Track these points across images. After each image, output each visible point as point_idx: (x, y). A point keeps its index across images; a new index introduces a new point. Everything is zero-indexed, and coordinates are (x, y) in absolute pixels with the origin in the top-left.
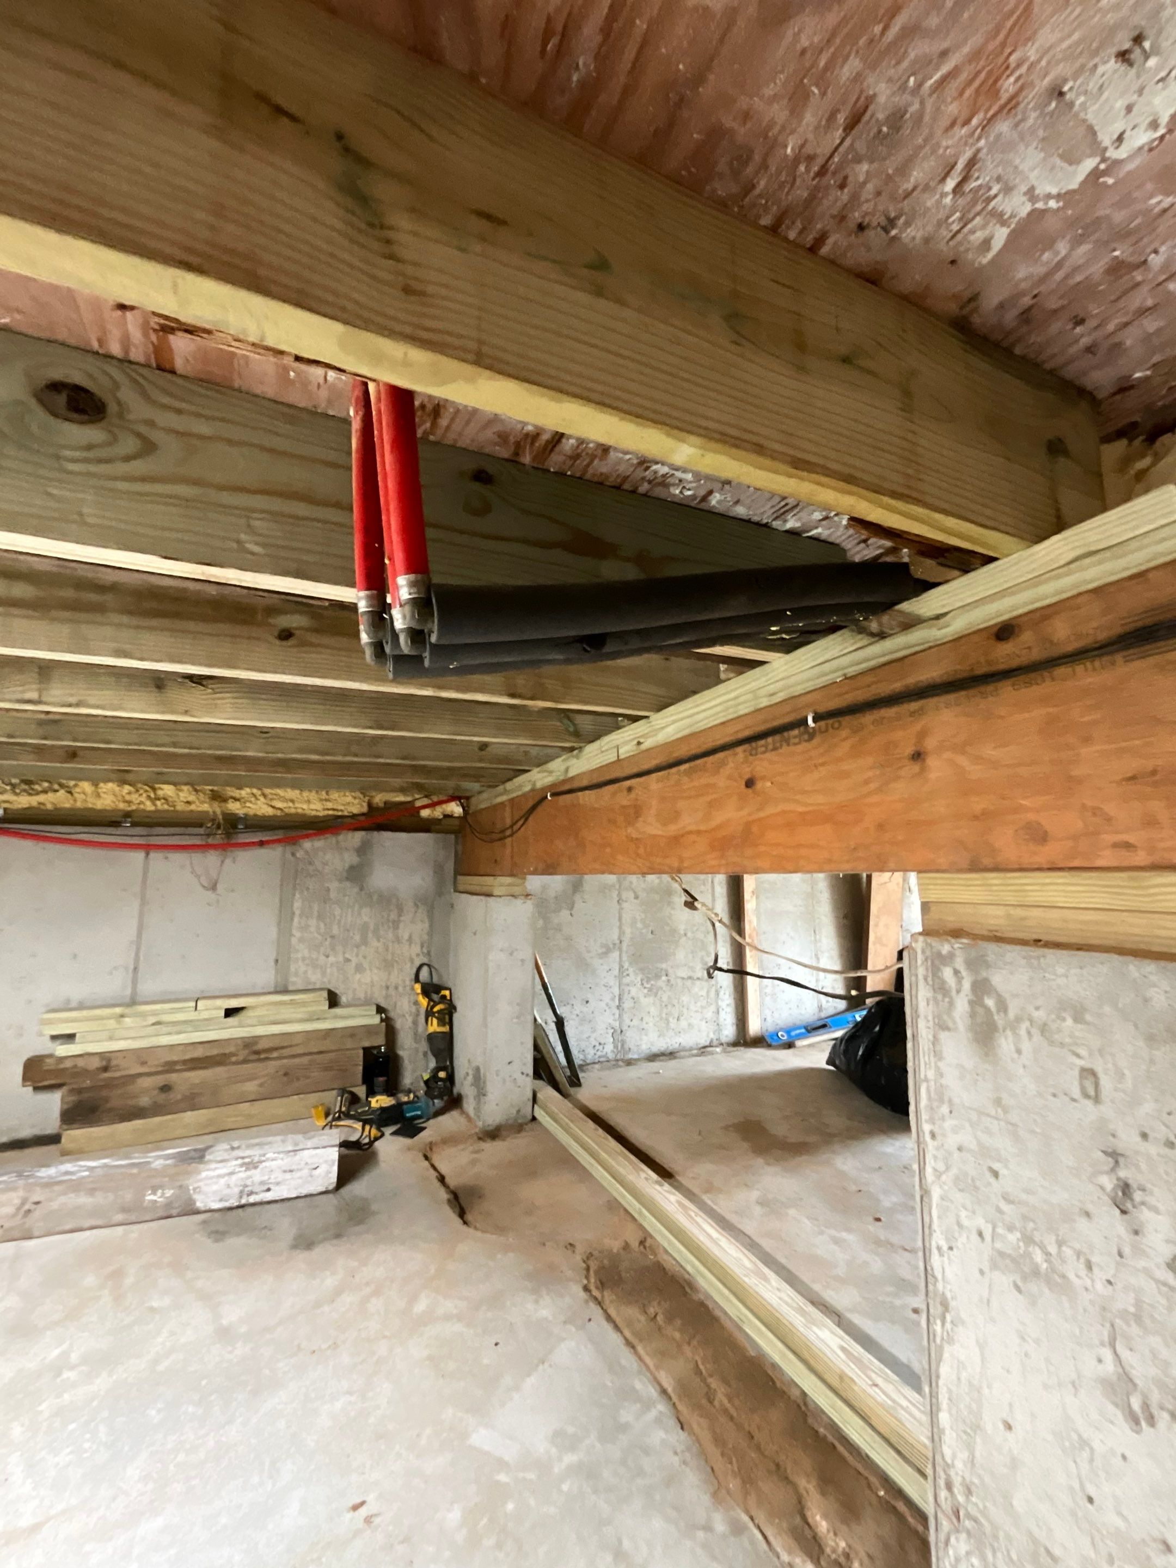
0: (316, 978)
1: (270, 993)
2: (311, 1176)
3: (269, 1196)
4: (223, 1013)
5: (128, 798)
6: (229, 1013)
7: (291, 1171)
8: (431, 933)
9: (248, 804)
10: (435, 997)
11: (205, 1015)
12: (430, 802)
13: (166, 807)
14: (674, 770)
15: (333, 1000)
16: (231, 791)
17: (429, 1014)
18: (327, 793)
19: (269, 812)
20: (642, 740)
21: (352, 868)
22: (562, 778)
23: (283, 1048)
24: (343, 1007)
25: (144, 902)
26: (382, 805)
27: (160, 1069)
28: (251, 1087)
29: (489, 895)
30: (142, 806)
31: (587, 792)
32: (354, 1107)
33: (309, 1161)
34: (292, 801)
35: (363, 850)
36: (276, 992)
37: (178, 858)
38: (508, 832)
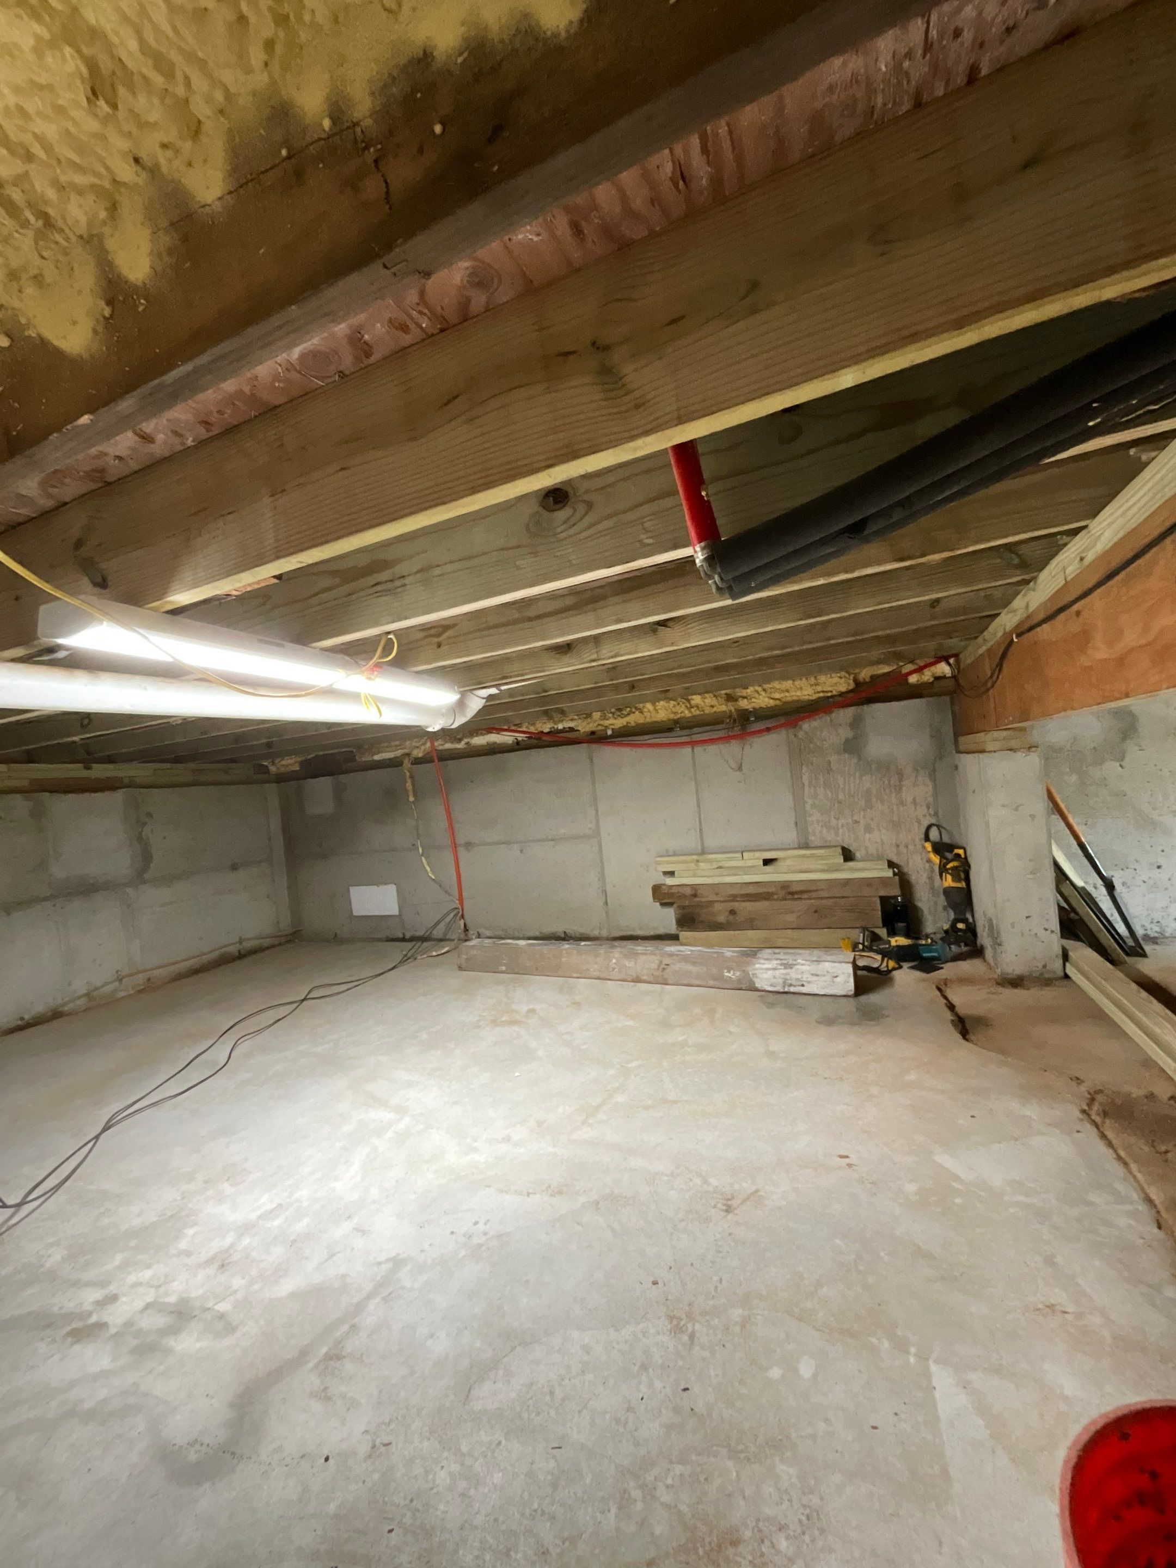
0: (831, 837)
1: (795, 848)
2: (834, 982)
3: (804, 990)
4: (761, 863)
5: (674, 710)
6: (767, 862)
7: (817, 975)
8: (936, 795)
9: (753, 700)
10: (949, 856)
11: (750, 863)
12: (916, 667)
13: (698, 712)
14: (1111, 583)
15: (848, 855)
16: (740, 692)
17: (943, 870)
18: (815, 678)
19: (772, 703)
20: (1083, 555)
21: (847, 741)
22: (1025, 615)
23: (811, 891)
24: (857, 861)
25: (697, 784)
26: (868, 680)
27: (727, 899)
28: (790, 918)
29: (983, 751)
30: (683, 715)
31: (1044, 626)
32: (875, 943)
33: (831, 971)
34: (787, 691)
35: (856, 723)
36: (800, 848)
37: (712, 748)
38: (989, 684)
